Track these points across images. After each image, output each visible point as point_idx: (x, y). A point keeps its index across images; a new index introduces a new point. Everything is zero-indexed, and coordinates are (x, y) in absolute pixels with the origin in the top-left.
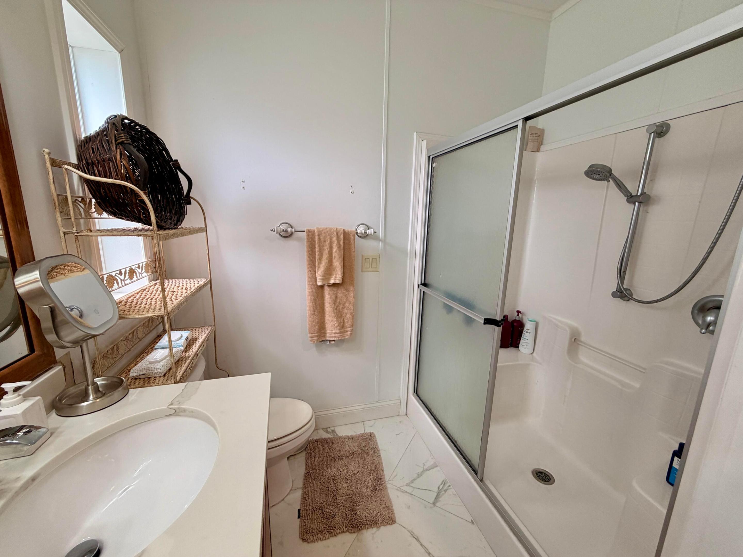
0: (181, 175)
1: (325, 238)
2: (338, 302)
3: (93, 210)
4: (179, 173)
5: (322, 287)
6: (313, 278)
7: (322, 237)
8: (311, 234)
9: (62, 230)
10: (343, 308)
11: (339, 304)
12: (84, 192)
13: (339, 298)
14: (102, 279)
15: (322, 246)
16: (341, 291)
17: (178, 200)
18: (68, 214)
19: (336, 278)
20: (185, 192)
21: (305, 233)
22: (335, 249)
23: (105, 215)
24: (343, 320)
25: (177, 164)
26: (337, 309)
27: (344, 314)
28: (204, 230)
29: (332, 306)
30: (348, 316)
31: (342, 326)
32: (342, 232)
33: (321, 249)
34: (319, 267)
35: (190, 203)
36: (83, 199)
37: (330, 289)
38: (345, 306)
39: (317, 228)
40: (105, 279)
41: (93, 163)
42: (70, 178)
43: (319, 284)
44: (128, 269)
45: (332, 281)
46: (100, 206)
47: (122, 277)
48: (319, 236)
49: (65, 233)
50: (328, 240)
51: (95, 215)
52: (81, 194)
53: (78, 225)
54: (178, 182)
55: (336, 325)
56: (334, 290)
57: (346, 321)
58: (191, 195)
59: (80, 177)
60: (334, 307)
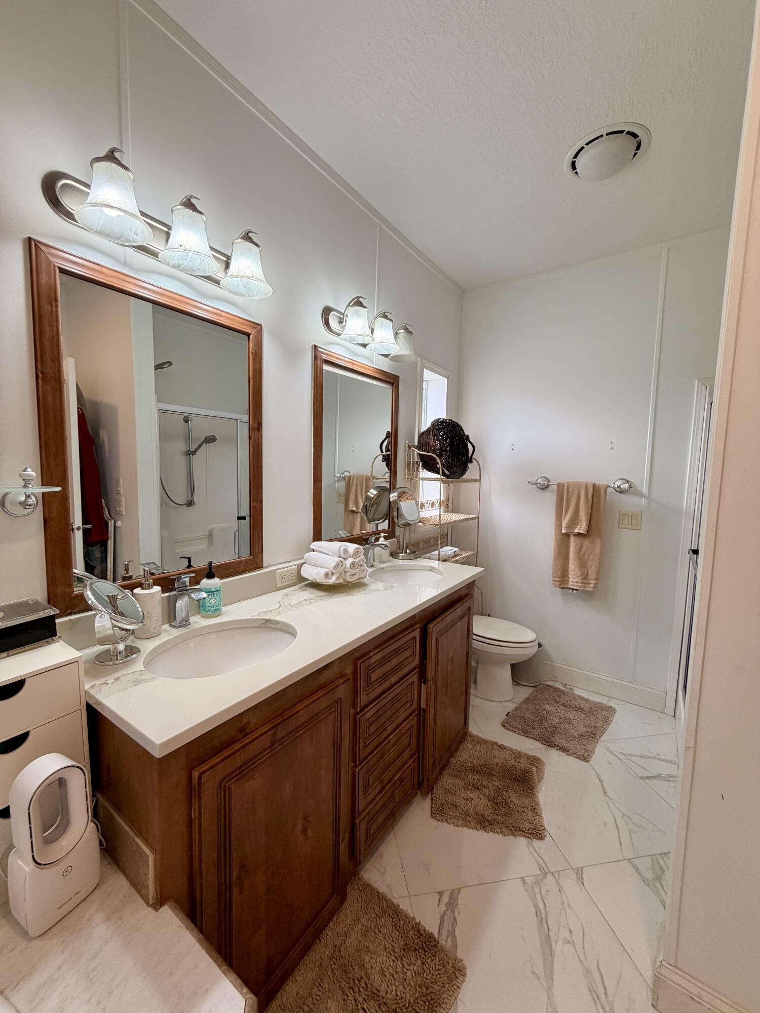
0: (469, 445)
1: (573, 491)
2: (583, 553)
3: (420, 467)
4: (468, 443)
5: (567, 535)
6: (559, 526)
7: (570, 490)
8: (560, 486)
9: (407, 477)
10: (588, 559)
11: (584, 554)
12: (418, 459)
13: (584, 549)
14: (418, 504)
15: (569, 497)
16: (587, 543)
17: (466, 460)
18: (410, 470)
19: (581, 528)
20: (470, 455)
21: (556, 486)
22: (582, 501)
23: (425, 470)
24: (587, 571)
25: (467, 438)
26: (581, 559)
27: (589, 566)
28: (479, 481)
29: (576, 556)
30: (593, 568)
31: (585, 577)
32: (592, 485)
33: (568, 500)
34: (565, 516)
35: (471, 462)
36: (417, 462)
37: (576, 538)
38: (590, 558)
39: (567, 482)
40: (420, 504)
41: (423, 445)
42: (414, 453)
43: (564, 531)
44: (431, 502)
45: (576, 531)
46: (423, 466)
47: (428, 505)
48: (568, 488)
49: (407, 478)
50: (576, 493)
51: (421, 470)
52: (417, 460)
53: (413, 475)
54: (467, 449)
55: (578, 574)
56: (579, 540)
57: (590, 573)
58: (473, 457)
59: (417, 453)
60: (578, 556)
